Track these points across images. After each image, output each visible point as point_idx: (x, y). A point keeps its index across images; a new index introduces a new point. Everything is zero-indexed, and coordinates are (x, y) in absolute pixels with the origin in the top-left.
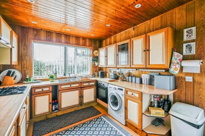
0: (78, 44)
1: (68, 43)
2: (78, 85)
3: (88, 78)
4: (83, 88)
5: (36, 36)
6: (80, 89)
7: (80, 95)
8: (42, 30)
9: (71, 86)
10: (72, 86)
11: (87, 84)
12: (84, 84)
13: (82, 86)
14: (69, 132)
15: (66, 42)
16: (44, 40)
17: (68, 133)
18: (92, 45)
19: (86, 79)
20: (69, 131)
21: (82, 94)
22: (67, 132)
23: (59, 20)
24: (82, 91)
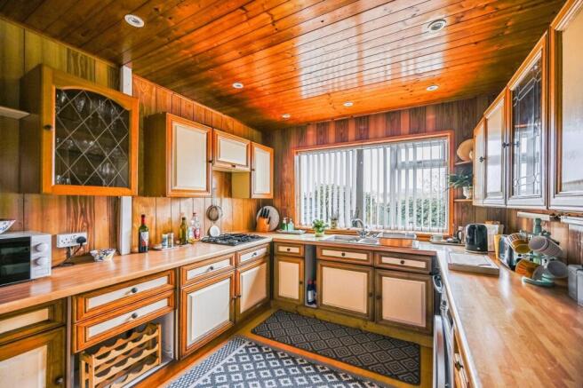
0: (393, 134)
1: (362, 138)
2: (364, 257)
3: (405, 243)
4: (379, 271)
5: (300, 140)
6: (370, 269)
7: (370, 289)
8: (309, 124)
9: (343, 255)
10: (349, 255)
11: (397, 261)
12: (385, 260)
13: (377, 263)
14: (335, 379)
15: (359, 136)
16: (314, 146)
17: (331, 378)
18: (451, 121)
19: (396, 243)
20: (338, 377)
21: (378, 289)
22: (332, 375)
23: (321, 89)
24: (377, 278)
